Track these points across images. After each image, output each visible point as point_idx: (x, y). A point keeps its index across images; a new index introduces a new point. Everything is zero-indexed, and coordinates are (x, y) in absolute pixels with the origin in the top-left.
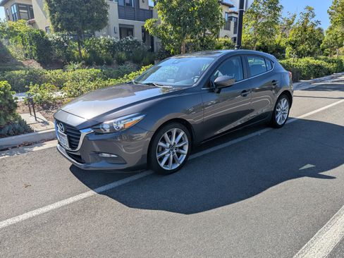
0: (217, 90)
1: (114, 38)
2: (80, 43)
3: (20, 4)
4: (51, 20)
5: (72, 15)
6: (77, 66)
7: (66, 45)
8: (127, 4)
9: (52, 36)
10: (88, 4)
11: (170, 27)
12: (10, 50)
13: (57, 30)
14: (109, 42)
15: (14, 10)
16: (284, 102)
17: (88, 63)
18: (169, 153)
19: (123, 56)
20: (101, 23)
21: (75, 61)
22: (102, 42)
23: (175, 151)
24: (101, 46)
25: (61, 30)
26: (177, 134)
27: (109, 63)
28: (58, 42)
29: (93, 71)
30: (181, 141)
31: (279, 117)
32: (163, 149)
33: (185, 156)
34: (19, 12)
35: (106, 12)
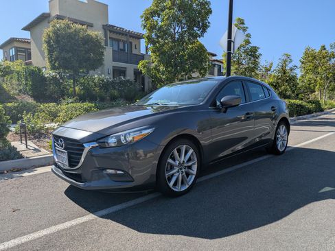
0: (223, 110)
1: (108, 77)
2: (75, 81)
3: (19, 48)
4: (49, 58)
5: (70, 54)
6: (71, 100)
7: (61, 81)
8: (121, 50)
9: (48, 73)
10: (87, 46)
11: (162, 68)
12: (5, 86)
13: (53, 68)
14: (103, 81)
15: (12, 52)
16: (283, 129)
17: (82, 99)
18: (178, 172)
19: (116, 93)
20: (97, 63)
21: (69, 96)
22: (96, 81)
23: (184, 170)
24: (95, 84)
25: (58, 68)
26: (186, 152)
27: (102, 99)
28: (54, 78)
29: (87, 105)
30: (189, 160)
31: (279, 143)
32: (172, 167)
33: (194, 177)
34: (16, 54)
35: (102, 54)
